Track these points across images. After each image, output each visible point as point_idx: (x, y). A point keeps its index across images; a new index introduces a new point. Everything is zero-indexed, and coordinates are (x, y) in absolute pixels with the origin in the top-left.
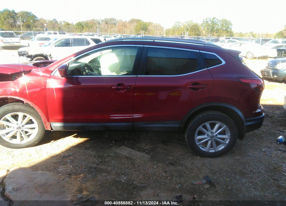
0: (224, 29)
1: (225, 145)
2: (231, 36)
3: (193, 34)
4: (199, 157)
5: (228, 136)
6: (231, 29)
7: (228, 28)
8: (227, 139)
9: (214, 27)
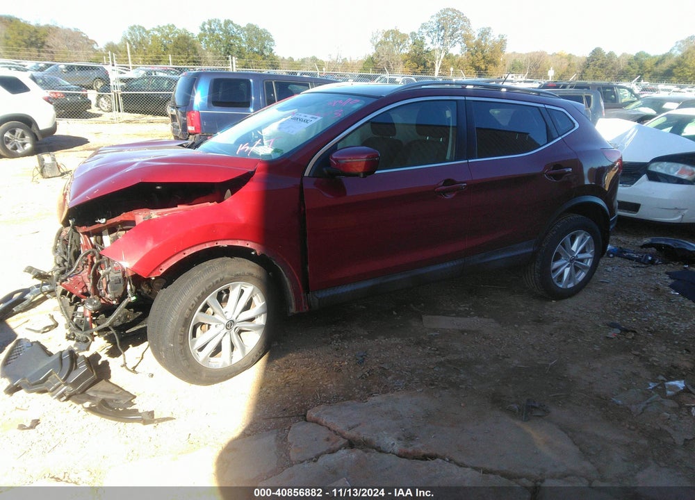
0: (256, 50)
1: (587, 271)
2: (273, 66)
3: (183, 60)
4: (553, 301)
5: (591, 253)
6: (272, 50)
7: (265, 48)
8: (588, 258)
9: (232, 45)
